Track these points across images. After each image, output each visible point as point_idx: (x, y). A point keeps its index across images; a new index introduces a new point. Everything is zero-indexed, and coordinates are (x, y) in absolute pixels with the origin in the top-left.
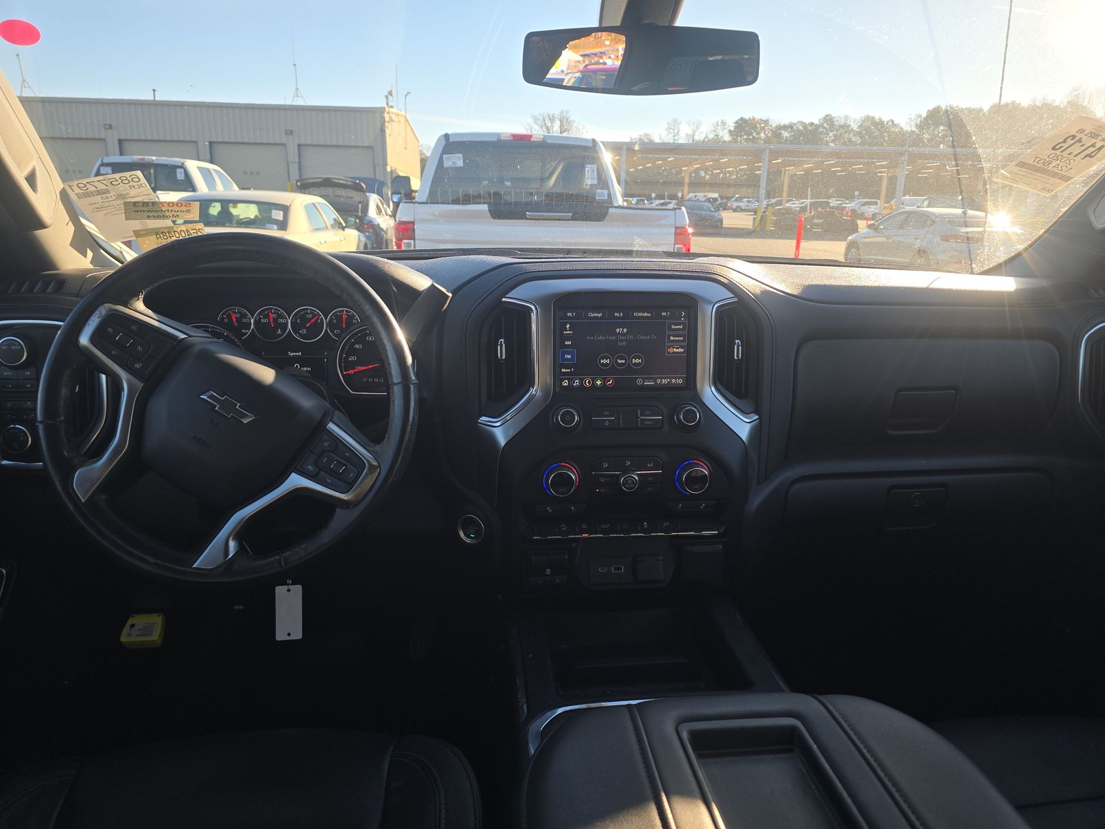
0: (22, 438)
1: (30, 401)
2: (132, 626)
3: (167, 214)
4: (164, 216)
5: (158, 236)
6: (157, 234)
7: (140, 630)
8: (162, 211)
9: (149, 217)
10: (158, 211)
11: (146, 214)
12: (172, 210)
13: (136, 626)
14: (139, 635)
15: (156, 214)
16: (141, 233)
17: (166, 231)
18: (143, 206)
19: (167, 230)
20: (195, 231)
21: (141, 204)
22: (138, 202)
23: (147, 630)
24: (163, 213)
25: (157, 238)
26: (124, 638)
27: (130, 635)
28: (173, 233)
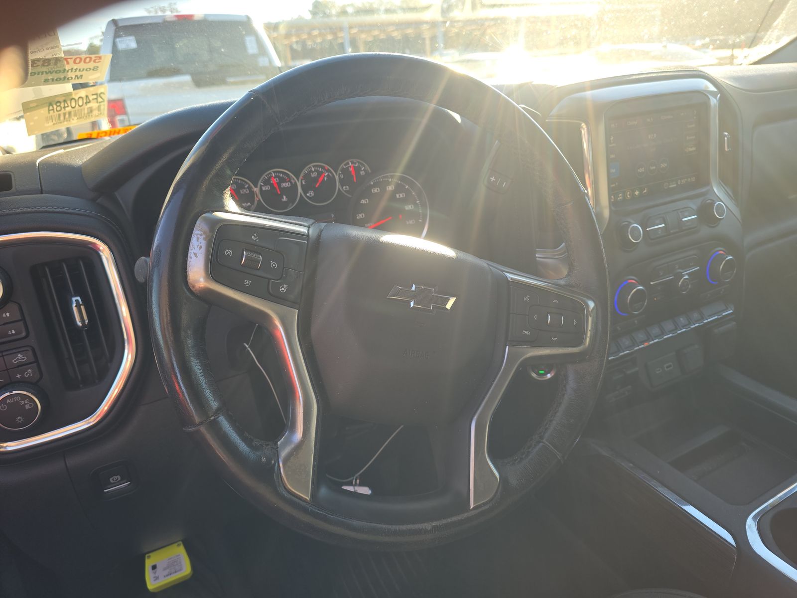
0: (27, 407)
1: (19, 352)
2: (154, 567)
3: (70, 74)
4: (65, 78)
5: (51, 108)
6: (51, 104)
7: (165, 569)
8: (65, 70)
9: (46, 81)
10: (60, 71)
11: (44, 77)
12: (76, 69)
13: (158, 566)
14: (167, 575)
15: (55, 76)
16: (32, 105)
17: (61, 99)
18: (43, 65)
19: (64, 98)
20: (95, 97)
21: (40, 63)
22: (38, 60)
23: (174, 565)
24: (65, 74)
25: (49, 110)
26: (152, 584)
27: (156, 578)
28: (69, 102)
